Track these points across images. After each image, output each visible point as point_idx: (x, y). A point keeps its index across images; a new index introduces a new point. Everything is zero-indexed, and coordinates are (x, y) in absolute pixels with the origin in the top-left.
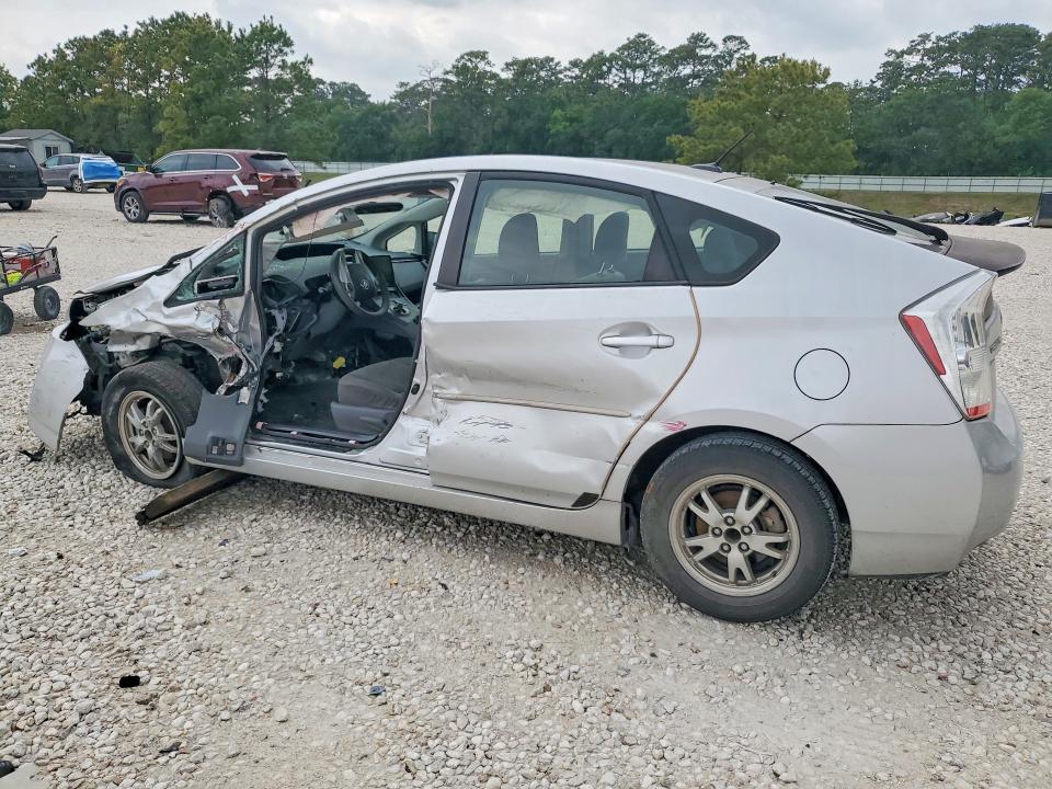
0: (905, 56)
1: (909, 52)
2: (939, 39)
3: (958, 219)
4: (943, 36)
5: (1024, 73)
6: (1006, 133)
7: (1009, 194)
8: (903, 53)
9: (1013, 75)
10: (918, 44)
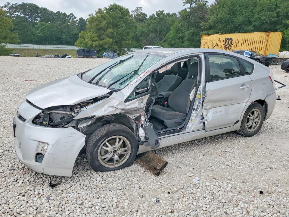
0: (4, 8)
1: (5, 7)
2: (13, 4)
3: (56, 56)
4: (14, 4)
5: (38, 18)
6: (39, 33)
7: (44, 49)
8: (3, 7)
9: (36, 17)
10: (7, 5)
